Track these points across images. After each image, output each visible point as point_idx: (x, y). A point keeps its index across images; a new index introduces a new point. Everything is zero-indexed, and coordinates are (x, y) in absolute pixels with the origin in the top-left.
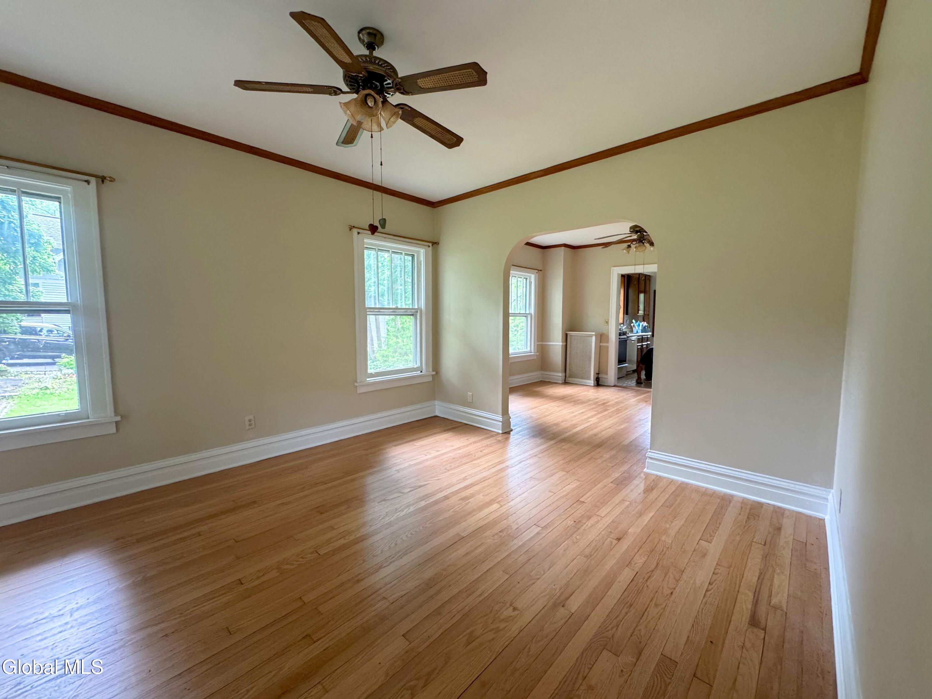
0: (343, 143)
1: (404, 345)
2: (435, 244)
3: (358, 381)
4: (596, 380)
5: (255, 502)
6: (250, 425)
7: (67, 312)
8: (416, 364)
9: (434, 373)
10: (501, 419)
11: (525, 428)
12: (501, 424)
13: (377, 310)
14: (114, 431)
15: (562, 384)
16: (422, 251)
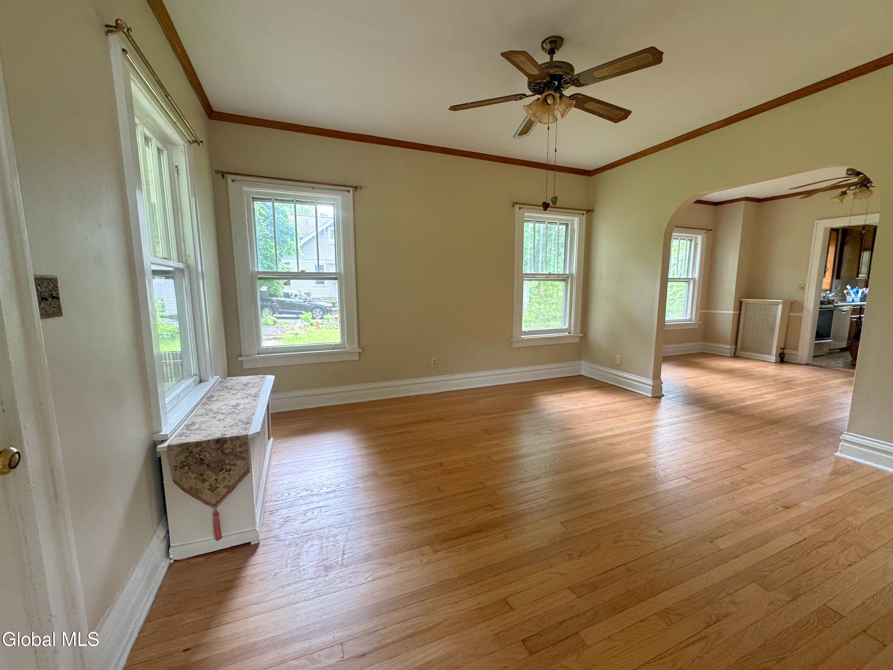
0: (519, 135)
1: (546, 312)
2: (590, 211)
3: (514, 337)
4: (780, 356)
5: (441, 419)
6: (434, 364)
7: (335, 279)
8: (565, 326)
9: (582, 335)
10: (652, 383)
11: (679, 396)
12: (651, 388)
13: (532, 276)
14: (358, 359)
15: (730, 357)
16: (576, 220)
